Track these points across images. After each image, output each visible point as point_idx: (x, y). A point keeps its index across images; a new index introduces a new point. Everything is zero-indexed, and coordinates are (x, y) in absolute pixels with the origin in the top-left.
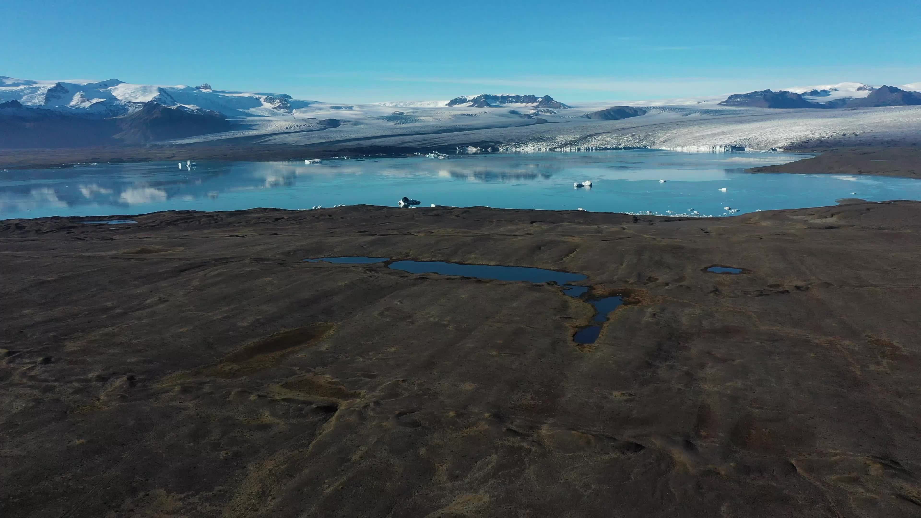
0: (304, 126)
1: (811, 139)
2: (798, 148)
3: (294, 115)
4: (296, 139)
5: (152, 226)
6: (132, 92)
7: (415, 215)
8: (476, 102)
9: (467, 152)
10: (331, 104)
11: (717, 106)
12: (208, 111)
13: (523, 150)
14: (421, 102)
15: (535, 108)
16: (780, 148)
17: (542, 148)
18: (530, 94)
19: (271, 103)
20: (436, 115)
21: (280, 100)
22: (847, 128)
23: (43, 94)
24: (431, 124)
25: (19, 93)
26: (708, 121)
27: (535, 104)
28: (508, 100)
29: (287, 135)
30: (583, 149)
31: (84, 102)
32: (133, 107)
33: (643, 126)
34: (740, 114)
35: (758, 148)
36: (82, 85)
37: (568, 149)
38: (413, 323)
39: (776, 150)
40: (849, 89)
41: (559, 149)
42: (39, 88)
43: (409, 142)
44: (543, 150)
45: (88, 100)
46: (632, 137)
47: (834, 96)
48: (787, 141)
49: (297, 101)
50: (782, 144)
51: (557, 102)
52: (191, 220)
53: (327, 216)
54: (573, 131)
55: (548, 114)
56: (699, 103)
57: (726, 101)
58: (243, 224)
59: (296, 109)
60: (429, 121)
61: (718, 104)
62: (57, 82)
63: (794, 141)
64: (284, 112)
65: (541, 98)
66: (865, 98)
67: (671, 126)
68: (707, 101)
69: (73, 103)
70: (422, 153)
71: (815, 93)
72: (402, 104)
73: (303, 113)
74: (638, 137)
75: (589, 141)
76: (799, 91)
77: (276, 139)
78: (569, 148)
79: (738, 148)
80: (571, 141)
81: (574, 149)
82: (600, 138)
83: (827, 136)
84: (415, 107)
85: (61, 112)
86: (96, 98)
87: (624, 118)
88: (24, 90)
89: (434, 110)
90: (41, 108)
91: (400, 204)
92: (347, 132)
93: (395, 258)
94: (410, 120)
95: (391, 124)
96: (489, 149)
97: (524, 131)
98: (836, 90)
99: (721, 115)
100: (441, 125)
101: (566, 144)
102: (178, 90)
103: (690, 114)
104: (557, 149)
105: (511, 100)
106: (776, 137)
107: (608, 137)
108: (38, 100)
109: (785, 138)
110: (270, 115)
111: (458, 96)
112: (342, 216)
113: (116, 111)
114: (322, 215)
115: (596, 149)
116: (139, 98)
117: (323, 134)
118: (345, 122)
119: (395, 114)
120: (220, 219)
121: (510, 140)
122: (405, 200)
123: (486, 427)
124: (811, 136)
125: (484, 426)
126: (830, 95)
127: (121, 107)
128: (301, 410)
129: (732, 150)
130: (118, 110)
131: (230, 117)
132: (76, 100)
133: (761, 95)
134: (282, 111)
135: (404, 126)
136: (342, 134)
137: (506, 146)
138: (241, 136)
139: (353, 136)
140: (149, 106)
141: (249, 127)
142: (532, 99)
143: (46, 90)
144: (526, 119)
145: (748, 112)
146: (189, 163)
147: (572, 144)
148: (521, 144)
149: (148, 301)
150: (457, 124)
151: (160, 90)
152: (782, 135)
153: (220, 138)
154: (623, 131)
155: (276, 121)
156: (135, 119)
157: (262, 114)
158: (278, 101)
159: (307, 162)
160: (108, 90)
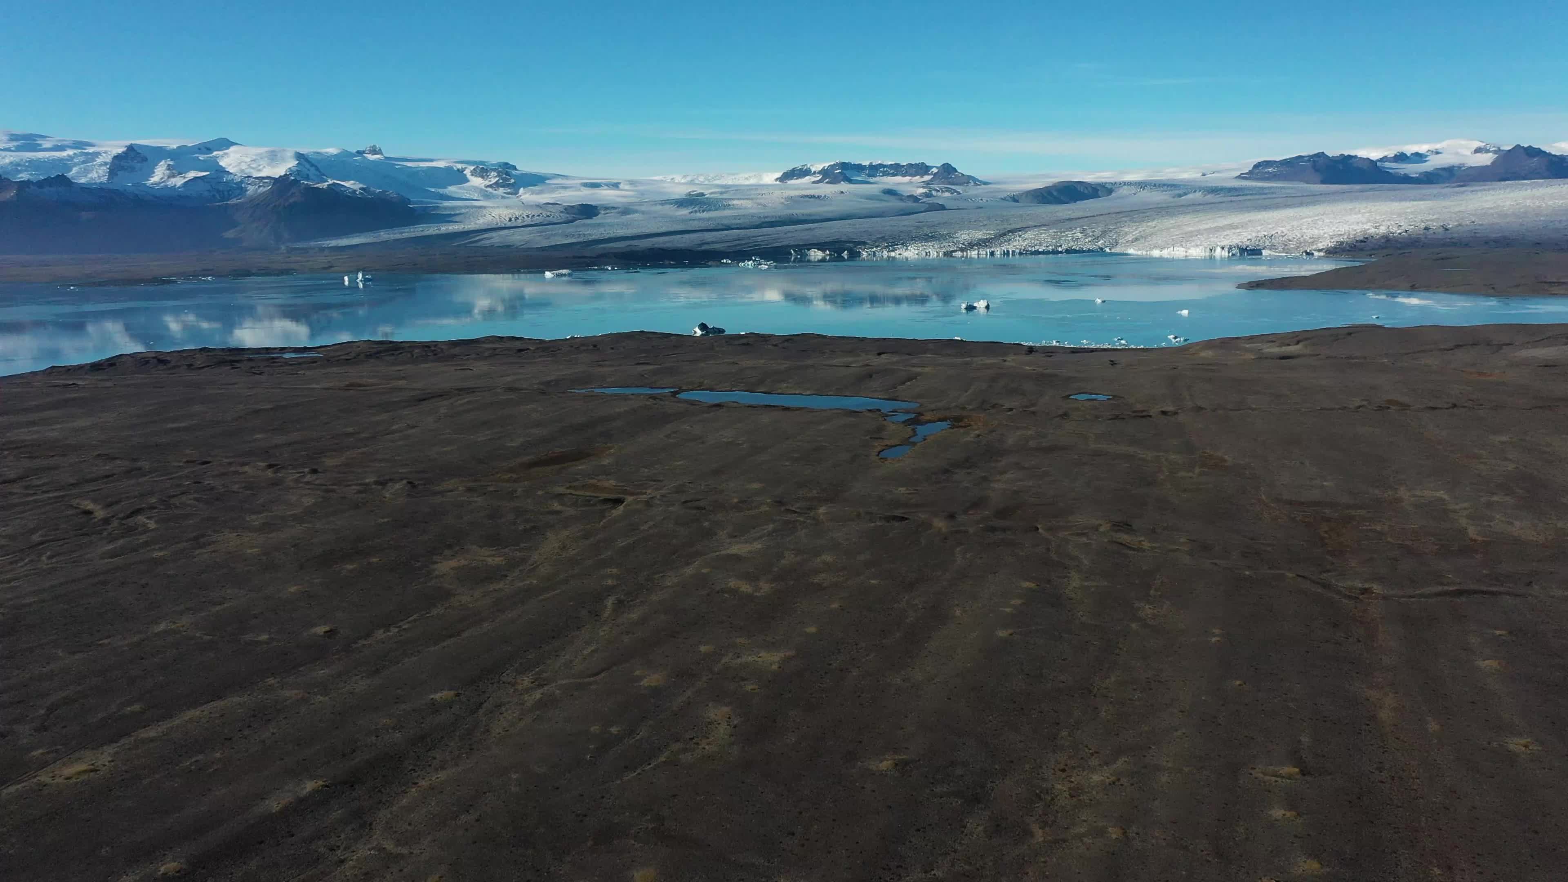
0: (539, 216)
1: (1372, 237)
2: (1348, 250)
3: (521, 198)
4: (527, 237)
5: (347, 360)
6: (252, 161)
7: (715, 344)
8: (828, 175)
9: (808, 258)
10: (582, 179)
11: (1234, 180)
12: (378, 191)
13: (900, 254)
14: (733, 174)
15: (927, 184)
16: (1319, 251)
17: (931, 252)
18: (917, 161)
19: (483, 177)
20: (760, 196)
21: (499, 172)
22: (1435, 217)
23: (105, 164)
24: (751, 211)
25: (65, 164)
26: (1212, 205)
27: (927, 178)
28: (881, 172)
29: (511, 231)
30: (999, 253)
31: (174, 176)
32: (255, 184)
33: (1102, 215)
34: (1269, 193)
35: (1284, 250)
36: (168, 149)
37: (973, 253)
38: (703, 443)
39: (1313, 254)
40: (1459, 150)
41: (960, 253)
42: (97, 154)
43: (713, 243)
44: (934, 254)
45: (180, 174)
46: (1081, 233)
47: (1433, 163)
48: (1332, 238)
49: (526, 174)
50: (1323, 243)
51: (963, 175)
52: (399, 352)
53: (591, 347)
54: (985, 223)
55: (947, 194)
56: (1204, 175)
57: (1250, 172)
58: (473, 356)
59: (524, 187)
60: (747, 207)
61: (1236, 177)
62: (128, 143)
63: (1344, 238)
64: (505, 193)
65: (937, 167)
66: (1487, 166)
67: (1148, 214)
68: (1218, 172)
69: (155, 179)
70: (734, 260)
71: (1401, 158)
72: (702, 179)
73: (537, 194)
74: (1091, 234)
75: (1010, 240)
76: (1375, 155)
77: (492, 238)
78: (976, 252)
79: (1250, 250)
80: (980, 240)
81: (984, 253)
82: (1029, 234)
83: (1398, 232)
84: (725, 183)
85: (137, 195)
86: (194, 170)
87: (1075, 202)
88: (74, 157)
89: (756, 189)
90: (104, 186)
91: (695, 332)
92: (611, 226)
93: (684, 388)
94: (714, 206)
95: (684, 212)
96: (845, 254)
97: (906, 223)
98: (1437, 153)
99: (1238, 196)
100: (766, 215)
101: (971, 246)
102: (328, 157)
103: (1186, 194)
104: (957, 253)
105: (887, 171)
106: (1316, 232)
107: (1041, 234)
108: (98, 174)
109: (1331, 234)
110: (482, 199)
111: (798, 165)
112: (612, 346)
113: (226, 193)
114: (583, 345)
115: (1021, 254)
116: (264, 170)
117: (570, 229)
118: (606, 208)
119: (690, 195)
120: (439, 350)
121: (880, 238)
122: (703, 327)
123: (768, 509)
124: (1373, 231)
125: (765, 508)
126: (1426, 161)
127: (235, 185)
128: (589, 501)
129: (1241, 255)
130: (230, 190)
131: (416, 201)
132: (159, 175)
133: (1309, 160)
134: (501, 191)
135: (705, 215)
136: (602, 230)
137: (873, 248)
138: (434, 233)
139: (621, 232)
140: (282, 184)
141: (447, 218)
142: (921, 169)
143: (109, 157)
144: (910, 204)
145: (1283, 191)
146: (360, 275)
147: (980, 245)
148: (897, 245)
149: (394, 427)
150: (795, 212)
151: (299, 156)
152: (1326, 229)
153: (398, 236)
154: (1069, 222)
155: (492, 207)
156: (258, 204)
157: (468, 196)
158: (494, 174)
159: (548, 275)
160: (211, 157)
